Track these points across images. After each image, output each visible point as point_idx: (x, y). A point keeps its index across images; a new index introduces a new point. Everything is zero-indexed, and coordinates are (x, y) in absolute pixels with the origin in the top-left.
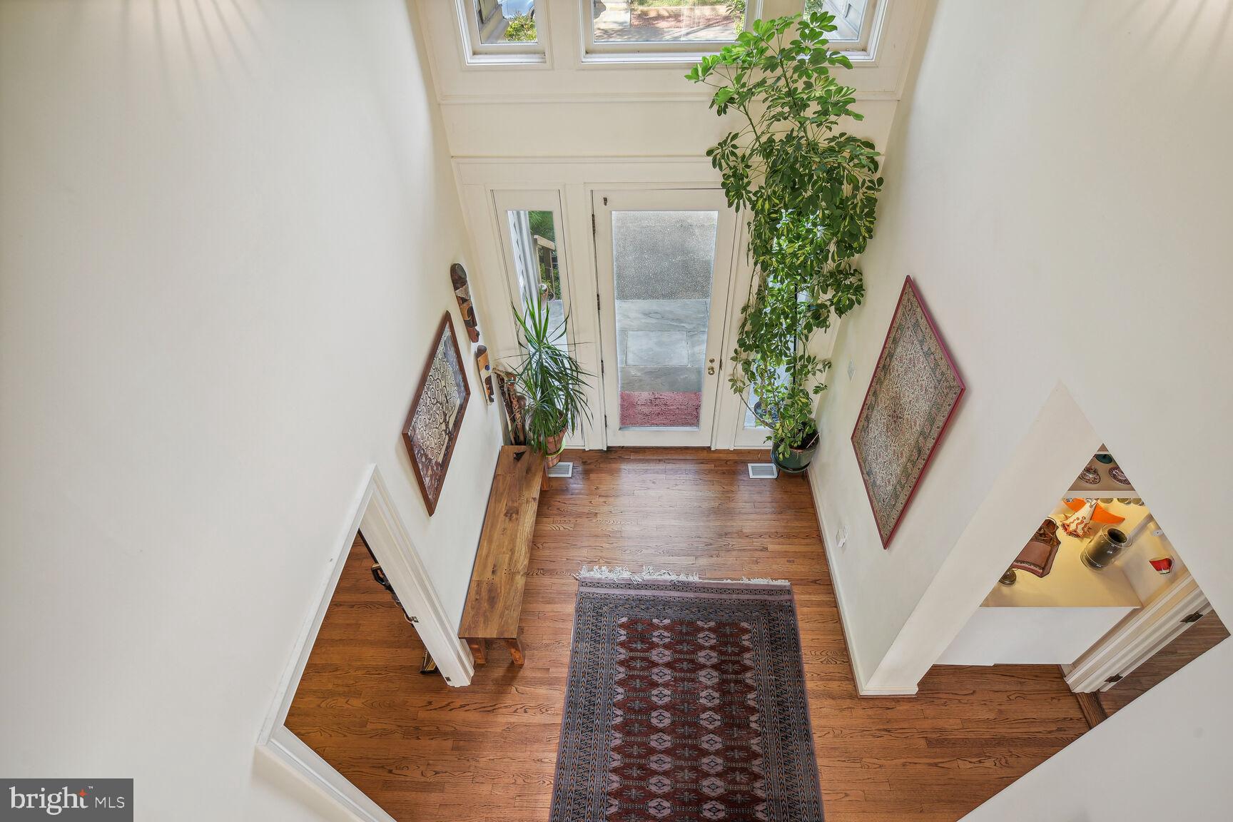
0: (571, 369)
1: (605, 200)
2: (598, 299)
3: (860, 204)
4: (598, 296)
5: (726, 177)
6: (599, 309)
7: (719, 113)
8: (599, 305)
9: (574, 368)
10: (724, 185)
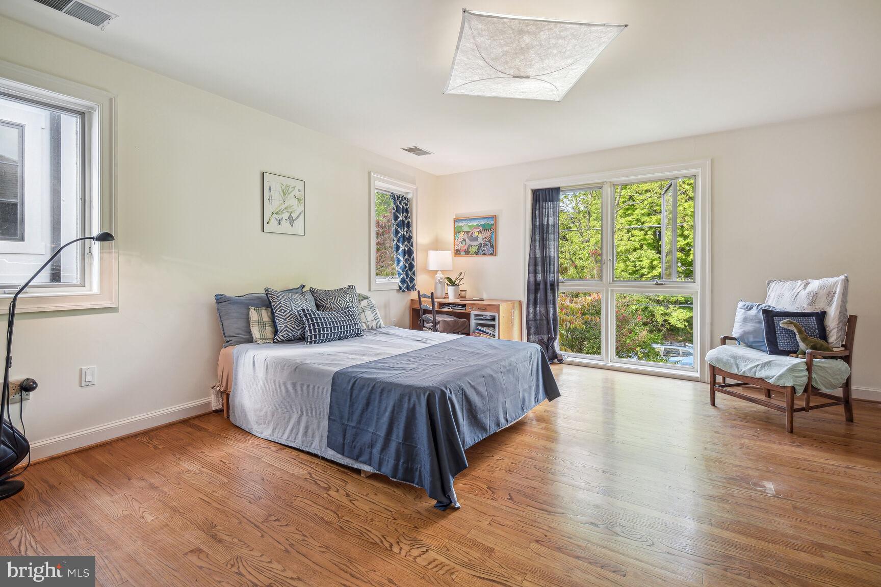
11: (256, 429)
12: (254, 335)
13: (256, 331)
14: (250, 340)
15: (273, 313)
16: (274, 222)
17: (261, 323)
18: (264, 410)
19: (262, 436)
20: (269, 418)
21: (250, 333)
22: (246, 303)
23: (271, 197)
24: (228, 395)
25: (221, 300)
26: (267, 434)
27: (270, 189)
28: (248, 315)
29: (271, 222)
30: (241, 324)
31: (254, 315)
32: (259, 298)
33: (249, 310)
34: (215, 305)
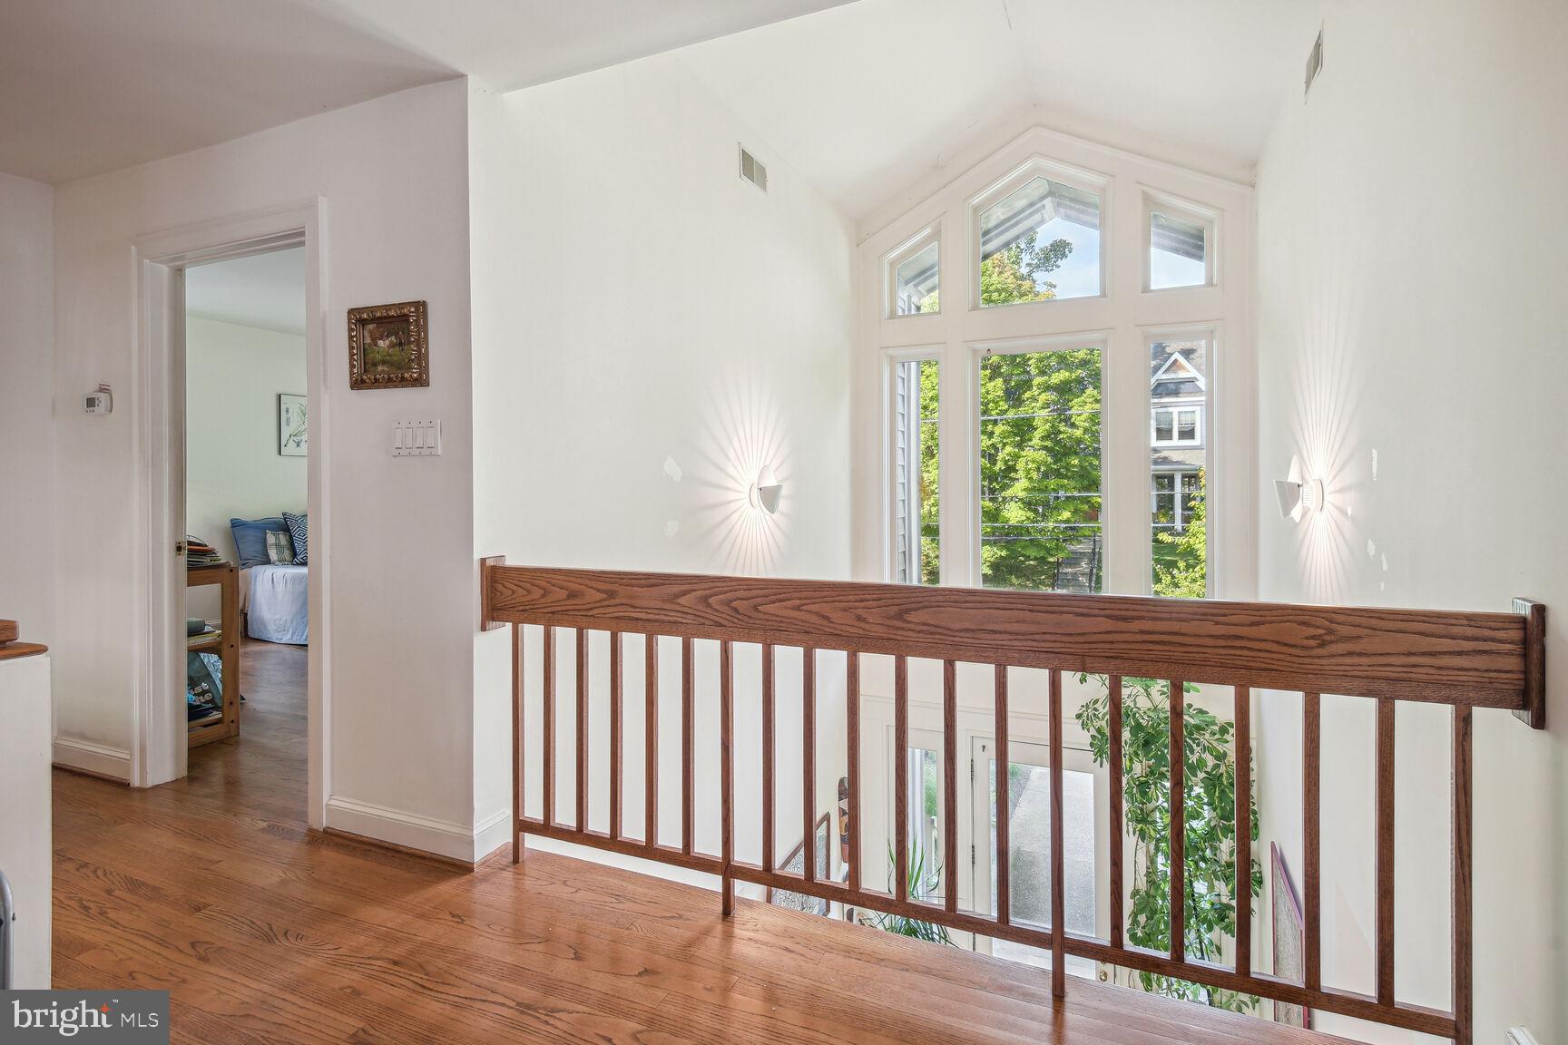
0: (939, 935)
1: (984, 747)
2: (973, 851)
3: (1225, 775)
4: (973, 847)
5: (1093, 737)
6: (973, 863)
7: (1081, 682)
8: (973, 858)
9: (942, 934)
10: (1091, 745)
11: (274, 636)
12: (271, 558)
13: (273, 554)
14: (267, 561)
15: (291, 537)
16: (292, 444)
17: (278, 546)
18: (284, 619)
19: (283, 641)
20: (288, 624)
21: (267, 556)
22: (264, 526)
23: (288, 420)
24: (246, 615)
25: (236, 524)
26: (286, 639)
27: (287, 411)
28: (265, 539)
29: (288, 445)
30: (259, 547)
31: (271, 539)
32: (275, 523)
33: (266, 534)
34: (230, 530)
